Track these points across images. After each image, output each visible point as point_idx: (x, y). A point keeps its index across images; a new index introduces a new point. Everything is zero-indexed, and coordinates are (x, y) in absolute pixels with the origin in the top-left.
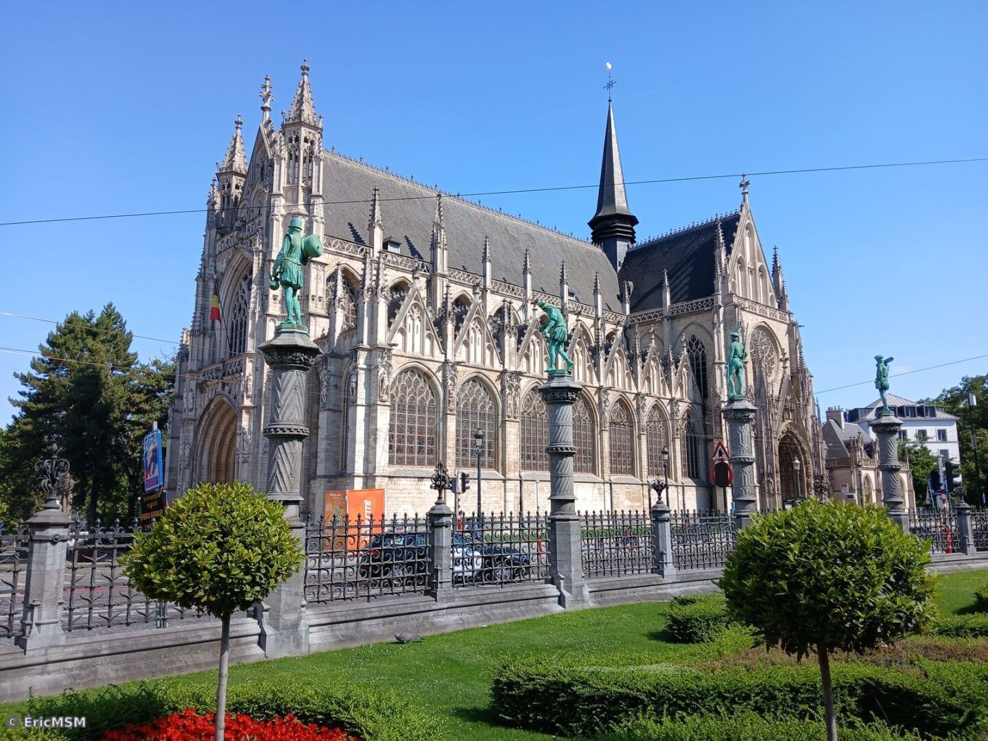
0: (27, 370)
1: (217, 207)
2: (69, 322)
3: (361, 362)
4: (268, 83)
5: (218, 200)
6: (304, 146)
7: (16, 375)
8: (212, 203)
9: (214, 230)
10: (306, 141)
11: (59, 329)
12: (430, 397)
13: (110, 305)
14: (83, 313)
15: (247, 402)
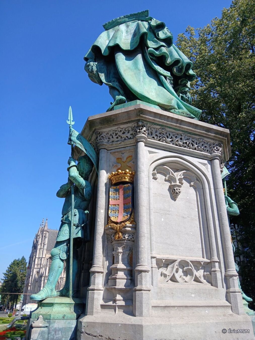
0: (5, 272)
1: (35, 242)
2: (14, 262)
3: (43, 279)
4: (44, 220)
5: (35, 241)
6: (44, 235)
7: (3, 273)
8: (34, 242)
9: (33, 248)
10: (45, 234)
11: (12, 263)
12: (58, 284)
13: (23, 256)
14: (17, 259)
15: (30, 285)
